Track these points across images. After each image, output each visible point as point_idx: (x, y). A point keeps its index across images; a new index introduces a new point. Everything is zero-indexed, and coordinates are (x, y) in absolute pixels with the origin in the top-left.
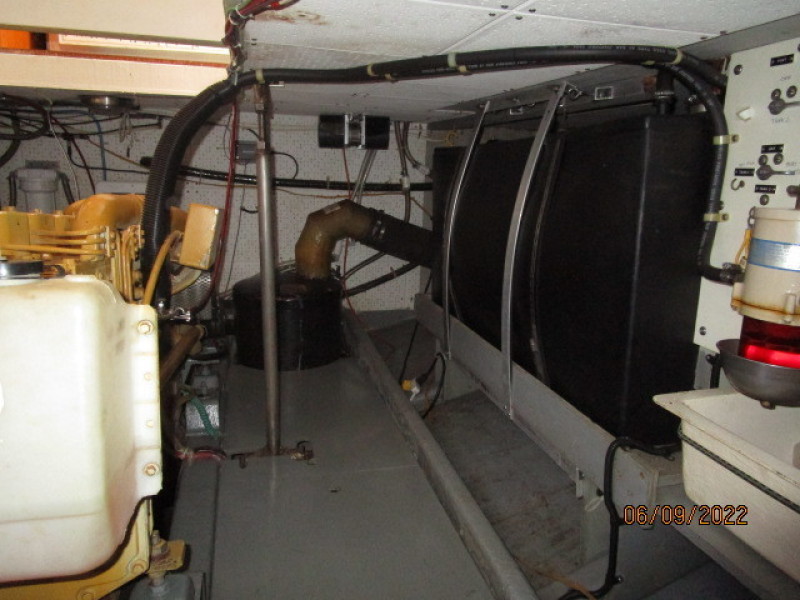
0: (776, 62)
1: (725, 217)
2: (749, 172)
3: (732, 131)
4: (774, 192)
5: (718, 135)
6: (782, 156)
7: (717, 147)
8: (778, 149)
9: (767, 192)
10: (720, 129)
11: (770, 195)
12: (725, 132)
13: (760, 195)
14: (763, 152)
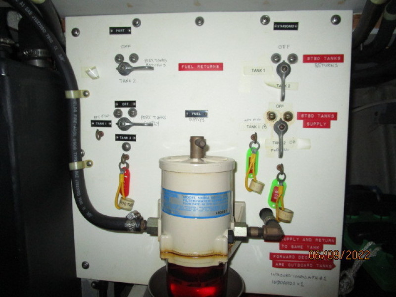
0: (114, 31)
1: (89, 164)
2: (107, 124)
3: (81, 86)
4: (135, 140)
5: (69, 89)
6: (136, 111)
7: (69, 100)
8: (131, 104)
9: (129, 140)
10: (70, 84)
11: (131, 143)
12: (75, 88)
13: (122, 143)
14: (116, 106)
